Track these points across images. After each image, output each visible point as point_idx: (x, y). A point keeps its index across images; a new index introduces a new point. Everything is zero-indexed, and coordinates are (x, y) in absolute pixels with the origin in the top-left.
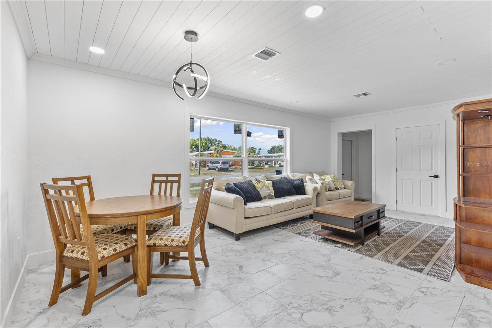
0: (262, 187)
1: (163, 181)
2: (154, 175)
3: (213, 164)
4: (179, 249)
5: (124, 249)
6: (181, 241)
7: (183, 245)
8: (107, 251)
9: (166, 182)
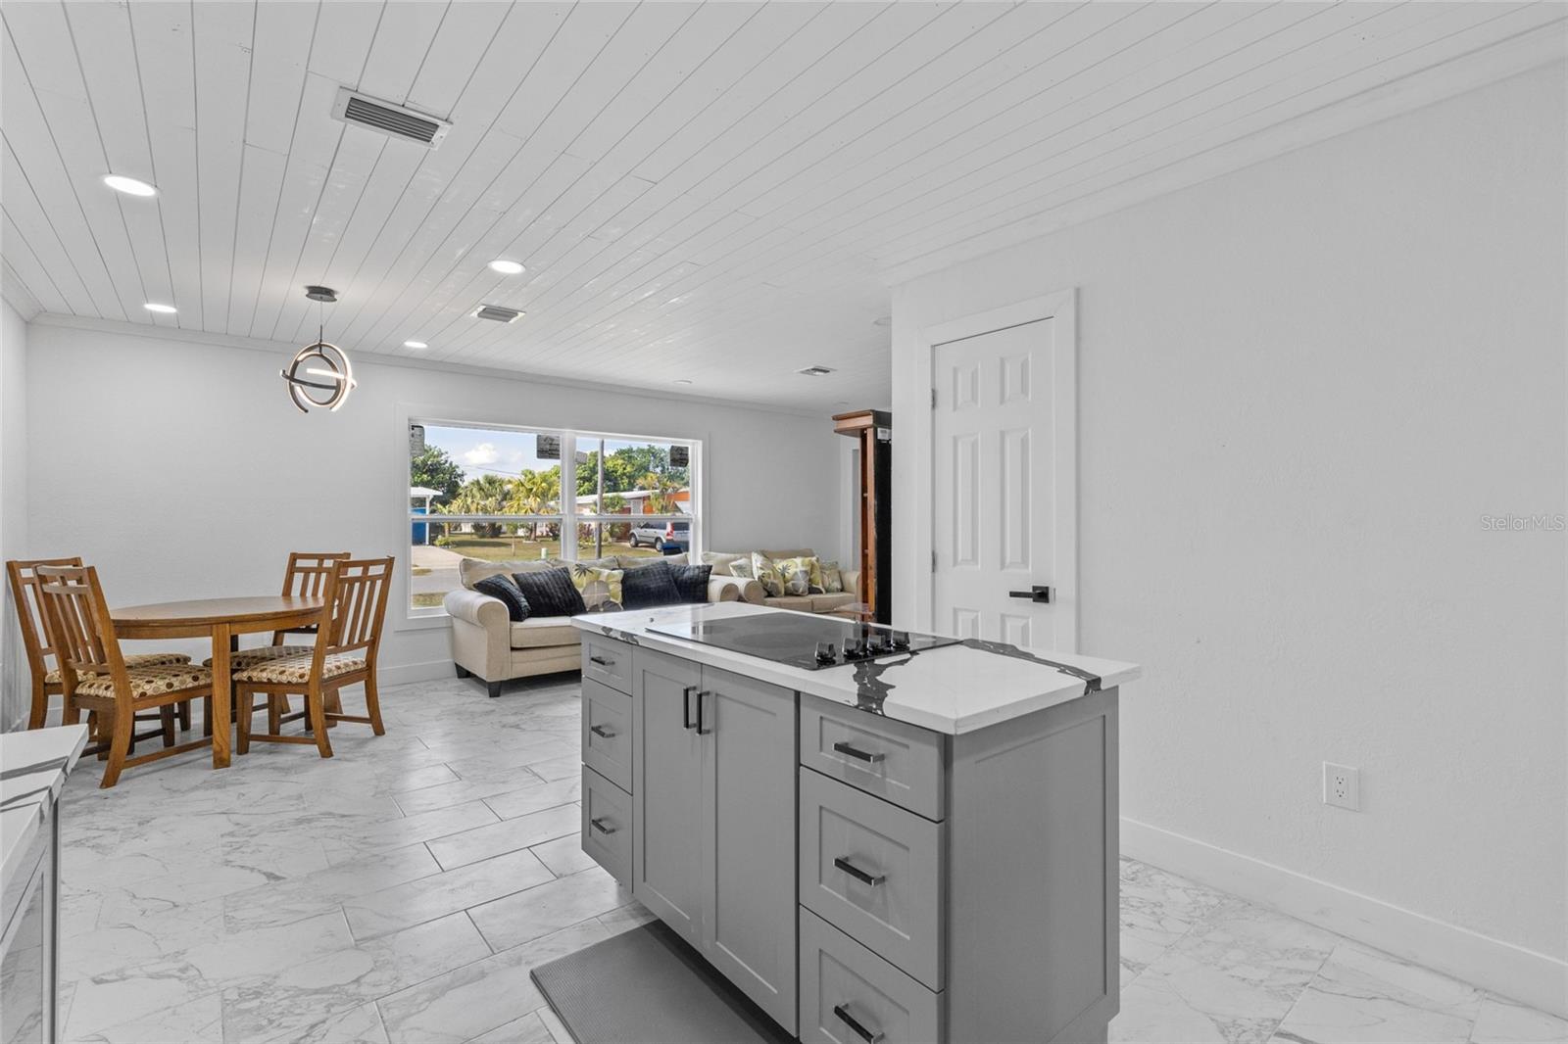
0: (591, 583)
1: (312, 570)
2: (294, 557)
3: (647, 530)
4: (285, 688)
5: (190, 685)
6: (297, 675)
7: (300, 681)
8: (153, 685)
9: (319, 571)
